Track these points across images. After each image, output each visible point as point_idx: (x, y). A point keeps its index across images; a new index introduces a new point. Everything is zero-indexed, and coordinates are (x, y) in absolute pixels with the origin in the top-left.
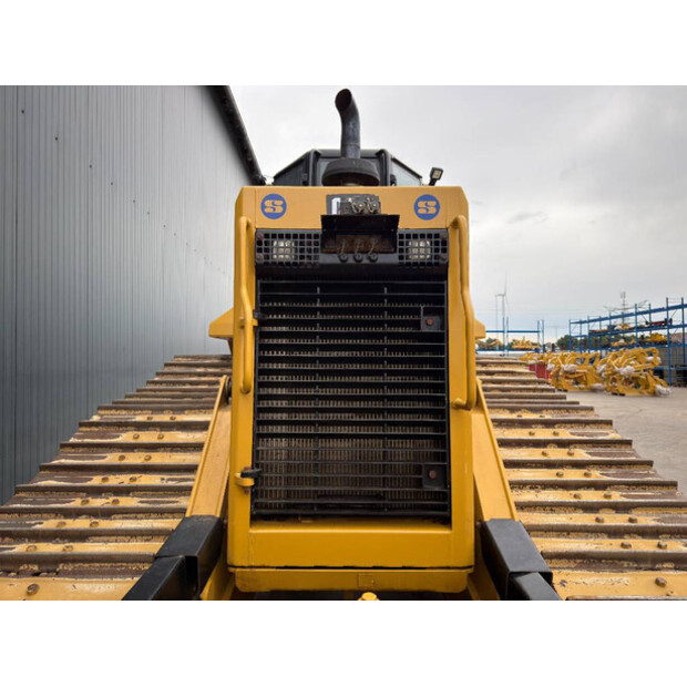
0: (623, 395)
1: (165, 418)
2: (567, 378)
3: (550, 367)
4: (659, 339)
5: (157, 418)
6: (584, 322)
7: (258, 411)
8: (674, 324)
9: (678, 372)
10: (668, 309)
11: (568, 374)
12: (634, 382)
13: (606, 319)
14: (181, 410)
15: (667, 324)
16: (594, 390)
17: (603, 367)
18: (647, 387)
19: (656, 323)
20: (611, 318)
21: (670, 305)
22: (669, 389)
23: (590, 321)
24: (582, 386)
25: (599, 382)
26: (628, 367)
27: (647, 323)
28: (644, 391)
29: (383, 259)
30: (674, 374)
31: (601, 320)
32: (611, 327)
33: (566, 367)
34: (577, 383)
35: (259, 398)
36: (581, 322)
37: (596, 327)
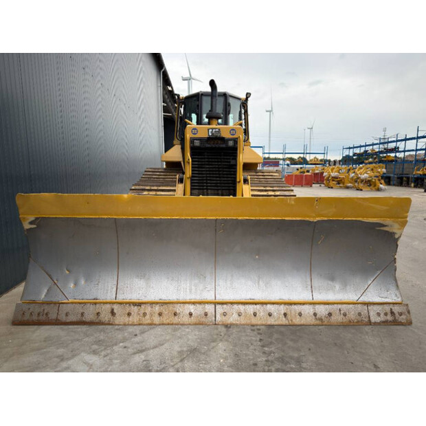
0: (361, 190)
1: (155, 188)
2: (333, 181)
3: (325, 174)
4: (390, 159)
5: (152, 188)
6: (351, 148)
7: (191, 183)
8: (400, 150)
9: (398, 178)
10: (397, 141)
11: (334, 178)
12: (369, 183)
13: (363, 146)
14: (160, 186)
15: (395, 150)
16: (347, 188)
17: (353, 174)
18: (375, 186)
19: (390, 149)
20: (366, 146)
21: (399, 138)
22: (386, 187)
23: (354, 147)
24: (341, 185)
25: (350, 183)
26: (365, 175)
27: (385, 149)
28: (373, 188)
29: (222, 146)
30: (396, 179)
31: (361, 147)
32: (366, 151)
33: (333, 174)
34: (339, 184)
35: (191, 180)
36: (350, 148)
37: (357, 151)
